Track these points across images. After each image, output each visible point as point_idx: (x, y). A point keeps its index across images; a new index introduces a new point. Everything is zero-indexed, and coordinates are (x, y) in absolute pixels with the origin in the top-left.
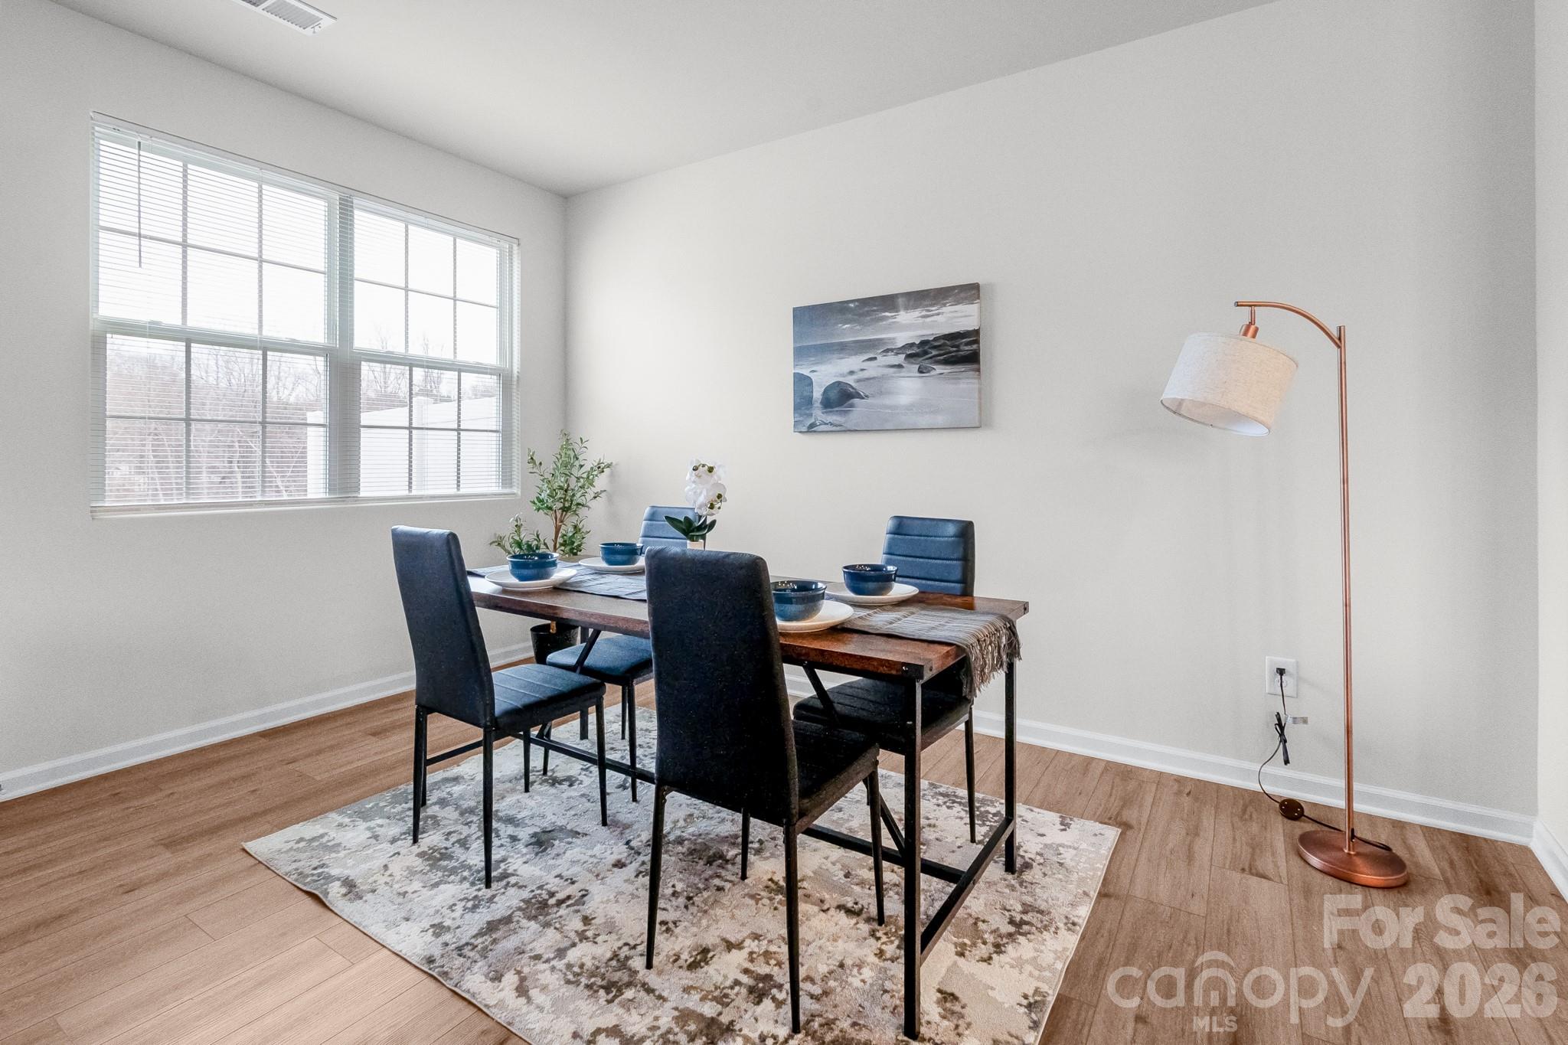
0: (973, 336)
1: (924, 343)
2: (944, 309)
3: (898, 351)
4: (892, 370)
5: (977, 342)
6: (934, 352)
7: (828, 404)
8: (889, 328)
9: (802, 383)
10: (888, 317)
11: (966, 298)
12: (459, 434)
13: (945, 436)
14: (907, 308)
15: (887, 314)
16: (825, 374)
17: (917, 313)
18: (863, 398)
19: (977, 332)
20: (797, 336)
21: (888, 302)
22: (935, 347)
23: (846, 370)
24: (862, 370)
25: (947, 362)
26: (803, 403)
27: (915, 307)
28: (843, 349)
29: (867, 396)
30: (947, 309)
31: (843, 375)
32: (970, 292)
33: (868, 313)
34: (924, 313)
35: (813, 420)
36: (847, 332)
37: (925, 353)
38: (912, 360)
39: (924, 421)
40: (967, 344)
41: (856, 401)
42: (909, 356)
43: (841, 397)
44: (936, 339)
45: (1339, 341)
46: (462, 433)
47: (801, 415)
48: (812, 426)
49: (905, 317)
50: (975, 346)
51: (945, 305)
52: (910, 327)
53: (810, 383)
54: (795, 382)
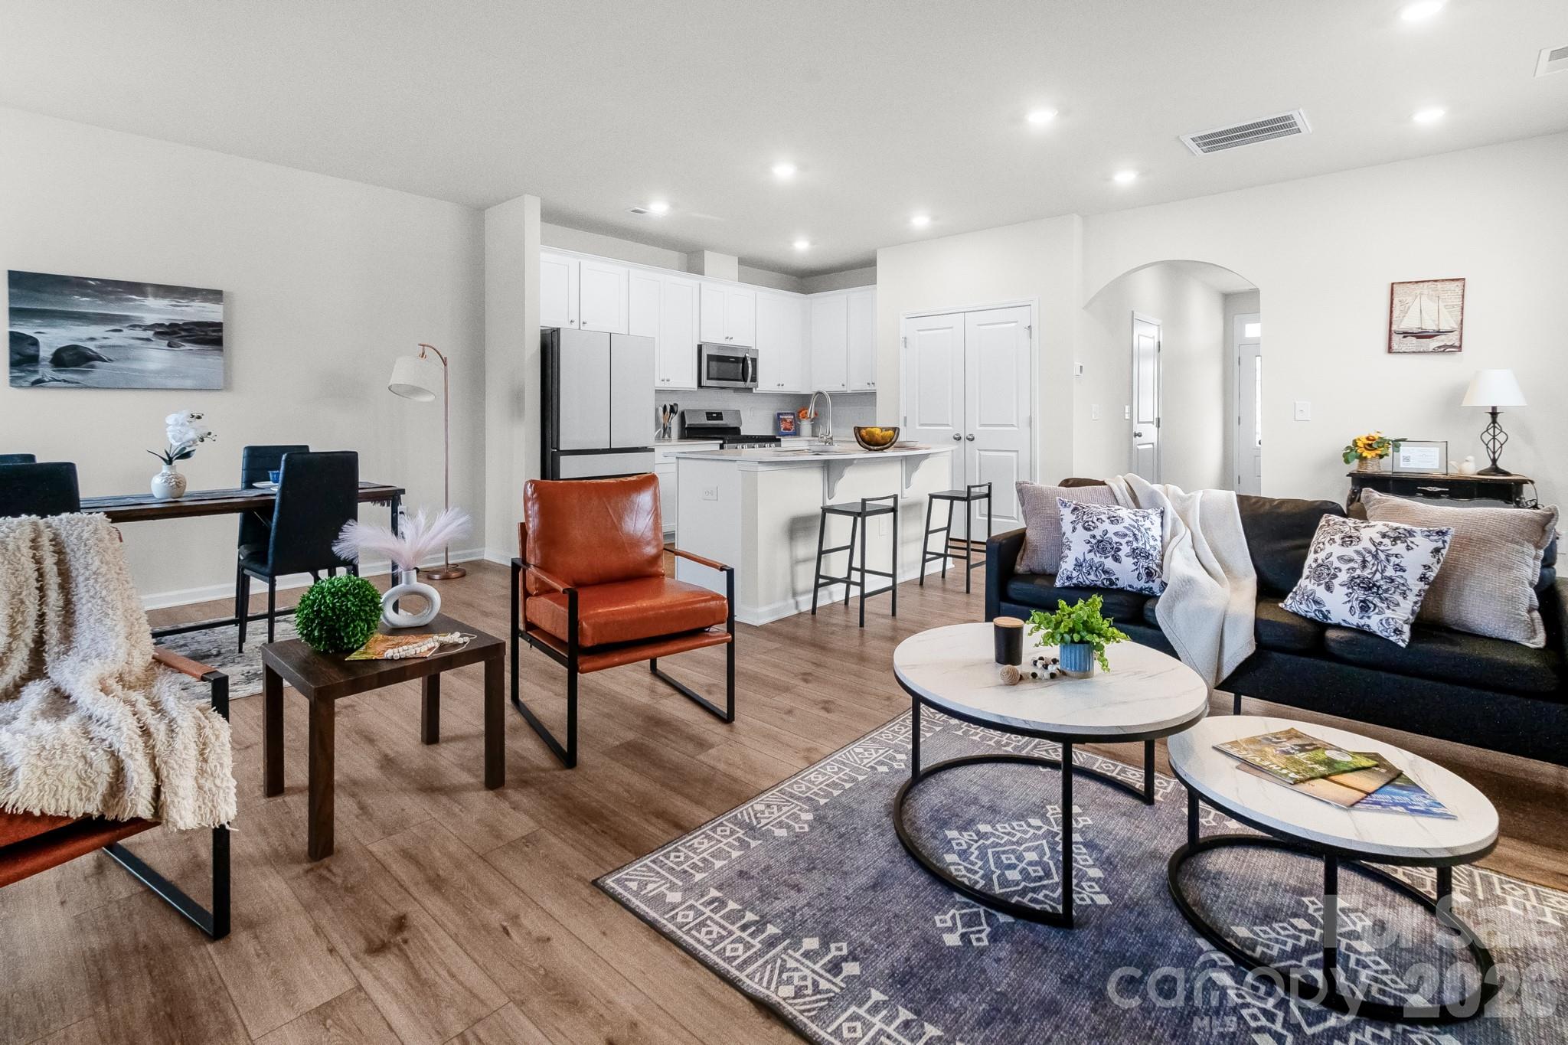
0: (218, 326)
1: (171, 325)
2: (192, 304)
3: (147, 328)
5: (221, 331)
6: (183, 333)
7: (61, 363)
8: (135, 307)
9: (21, 343)
10: (135, 300)
11: (212, 299)
13: (195, 394)
14: (155, 296)
15: (134, 297)
18: (106, 361)
19: (220, 325)
20: (14, 298)
21: (137, 288)
25: (195, 342)
26: (24, 360)
27: (164, 297)
32: (215, 296)
33: (110, 293)
34: (174, 303)
36: (84, 304)
37: (175, 333)
40: (214, 331)
41: (97, 363)
43: (73, 359)
44: (185, 324)
45: (445, 363)
49: (151, 302)
51: (193, 300)
52: (157, 311)
53: (35, 343)
54: (11, 340)
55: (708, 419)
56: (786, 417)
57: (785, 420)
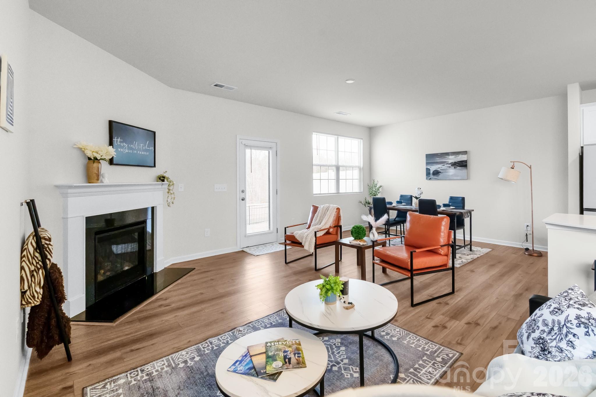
0: (466, 161)
1: (455, 162)
3: (450, 164)
4: (448, 168)
5: (467, 162)
6: (457, 164)
7: (434, 174)
8: (447, 159)
9: (428, 170)
10: (448, 157)
11: (464, 154)
13: (460, 180)
14: (452, 155)
16: (433, 168)
17: (454, 156)
18: (441, 173)
20: (427, 160)
21: (447, 154)
22: (457, 163)
23: (438, 168)
25: (460, 166)
26: (428, 174)
28: (437, 163)
31: (437, 168)
32: (465, 153)
33: (442, 156)
35: (430, 178)
36: (438, 160)
37: (455, 164)
39: (455, 178)
40: (465, 163)
41: (440, 174)
42: (452, 165)
43: (436, 173)
44: (458, 162)
45: (530, 167)
47: (428, 176)
48: (430, 179)
49: (451, 157)
50: (466, 164)
51: (459, 155)
52: (452, 159)
53: (430, 170)
54: (426, 169)
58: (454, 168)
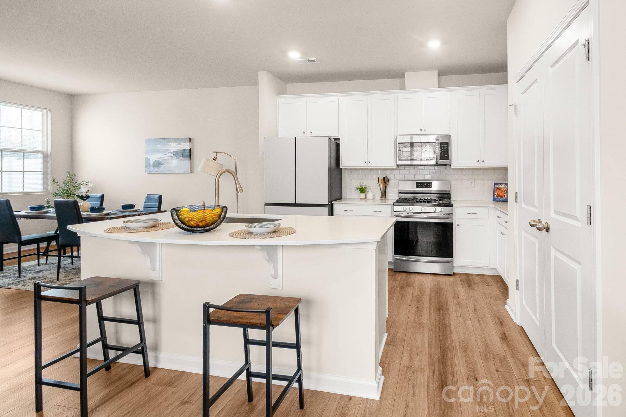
1: (178, 151)
3: (171, 153)
4: (171, 158)
6: (180, 154)
7: (154, 166)
8: (168, 147)
9: (148, 160)
11: (187, 141)
12: (24, 173)
13: (183, 175)
14: (174, 142)
15: (169, 143)
16: (154, 158)
17: (176, 144)
19: (190, 150)
20: (146, 147)
21: (168, 140)
23: (159, 157)
24: (163, 157)
25: (183, 157)
26: (148, 165)
27: (175, 142)
28: (158, 151)
29: (164, 164)
30: (183, 143)
31: (158, 158)
33: (164, 142)
34: (178, 144)
35: (151, 170)
36: (159, 147)
37: (178, 154)
38: (175, 155)
39: (178, 171)
40: (188, 152)
41: (162, 165)
42: (174, 155)
43: (158, 164)
44: (180, 151)
45: (235, 160)
46: (25, 172)
47: (147, 169)
48: (151, 172)
49: (173, 144)
51: (182, 142)
52: (174, 147)
54: (145, 160)
55: (417, 187)
56: (500, 186)
57: (499, 189)
58: (177, 158)
